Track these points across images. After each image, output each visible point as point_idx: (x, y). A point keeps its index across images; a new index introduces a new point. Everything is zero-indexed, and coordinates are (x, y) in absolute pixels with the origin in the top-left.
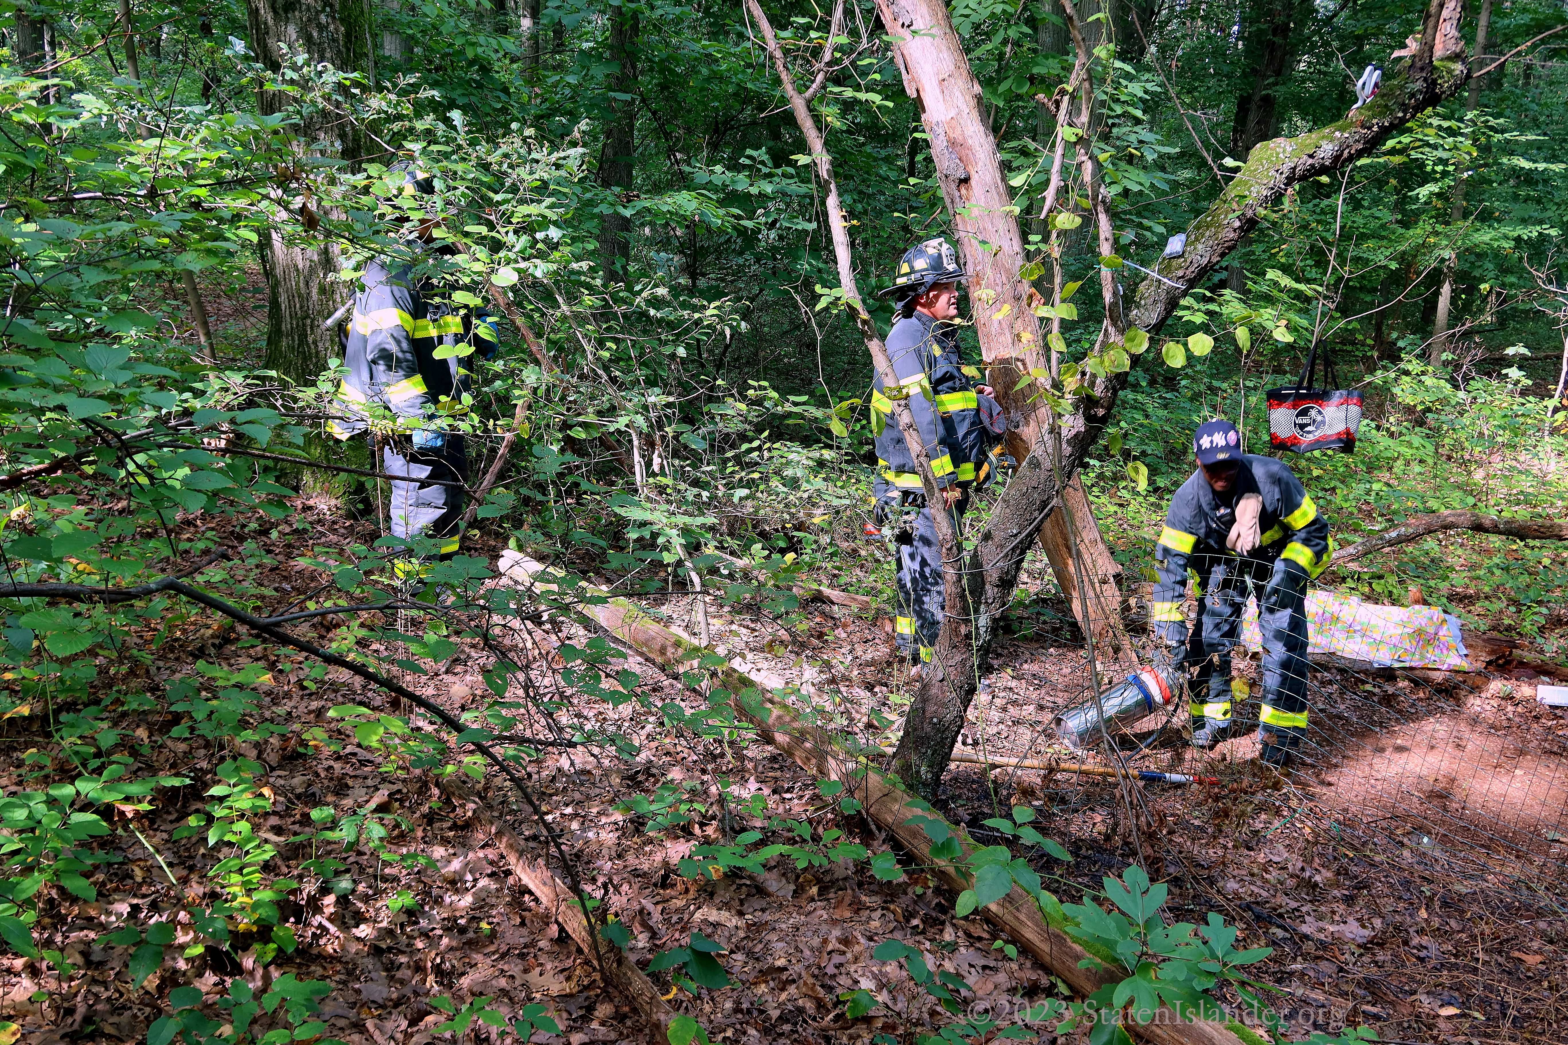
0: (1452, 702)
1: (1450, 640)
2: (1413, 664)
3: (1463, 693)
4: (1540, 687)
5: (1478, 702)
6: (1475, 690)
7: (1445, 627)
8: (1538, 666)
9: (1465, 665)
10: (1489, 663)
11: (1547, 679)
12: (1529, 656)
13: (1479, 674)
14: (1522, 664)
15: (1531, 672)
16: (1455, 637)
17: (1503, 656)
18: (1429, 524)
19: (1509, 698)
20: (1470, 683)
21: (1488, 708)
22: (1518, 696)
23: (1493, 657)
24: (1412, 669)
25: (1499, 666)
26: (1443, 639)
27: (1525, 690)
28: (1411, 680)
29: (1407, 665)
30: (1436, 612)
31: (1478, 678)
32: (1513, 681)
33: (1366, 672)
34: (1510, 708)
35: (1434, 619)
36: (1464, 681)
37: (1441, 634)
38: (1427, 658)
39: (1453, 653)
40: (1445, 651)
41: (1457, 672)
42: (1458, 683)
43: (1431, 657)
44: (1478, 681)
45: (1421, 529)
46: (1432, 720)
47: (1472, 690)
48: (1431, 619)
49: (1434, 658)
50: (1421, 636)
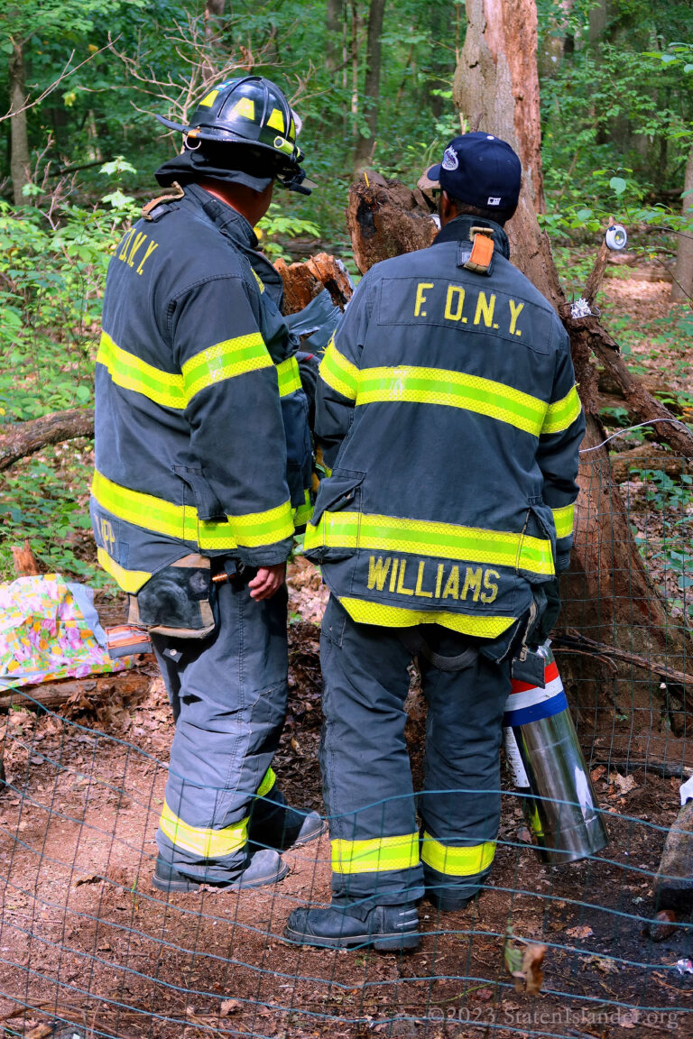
0: (98, 729)
1: (83, 625)
2: (30, 679)
3: (114, 709)
5: (137, 719)
6: (132, 701)
7: (71, 604)
9: (109, 661)
13: (133, 671)
16: (89, 617)
18: (29, 439)
20: (121, 690)
24: (29, 688)
26: (71, 625)
28: (32, 707)
29: (21, 682)
30: (54, 584)
31: (134, 678)
35: (54, 595)
36: (113, 690)
37: (66, 617)
38: (51, 663)
39: (90, 644)
40: (77, 644)
41: (100, 676)
42: (104, 695)
43: (57, 658)
44: (133, 683)
45: (16, 450)
46: (71, 769)
47: (126, 702)
48: (49, 594)
49: (61, 660)
50: (38, 627)
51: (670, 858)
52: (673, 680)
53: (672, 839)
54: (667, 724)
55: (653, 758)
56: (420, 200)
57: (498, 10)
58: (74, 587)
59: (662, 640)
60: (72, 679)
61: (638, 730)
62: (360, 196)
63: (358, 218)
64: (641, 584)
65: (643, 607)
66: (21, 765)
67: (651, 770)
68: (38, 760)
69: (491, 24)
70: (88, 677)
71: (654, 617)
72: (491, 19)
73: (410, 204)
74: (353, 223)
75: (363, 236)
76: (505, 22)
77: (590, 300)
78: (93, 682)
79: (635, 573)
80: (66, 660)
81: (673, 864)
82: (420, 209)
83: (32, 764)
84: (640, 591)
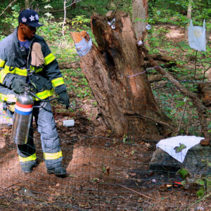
4: (64, 121)
8: (64, 114)
11: (66, 118)
14: (58, 114)
15: (61, 116)
51: (153, 159)
52: (159, 123)
54: (159, 133)
55: (154, 139)
56: (106, 19)
61: (152, 134)
62: (93, 18)
64: (154, 102)
71: (156, 110)
75: (93, 26)
77: (142, 41)
79: (152, 100)
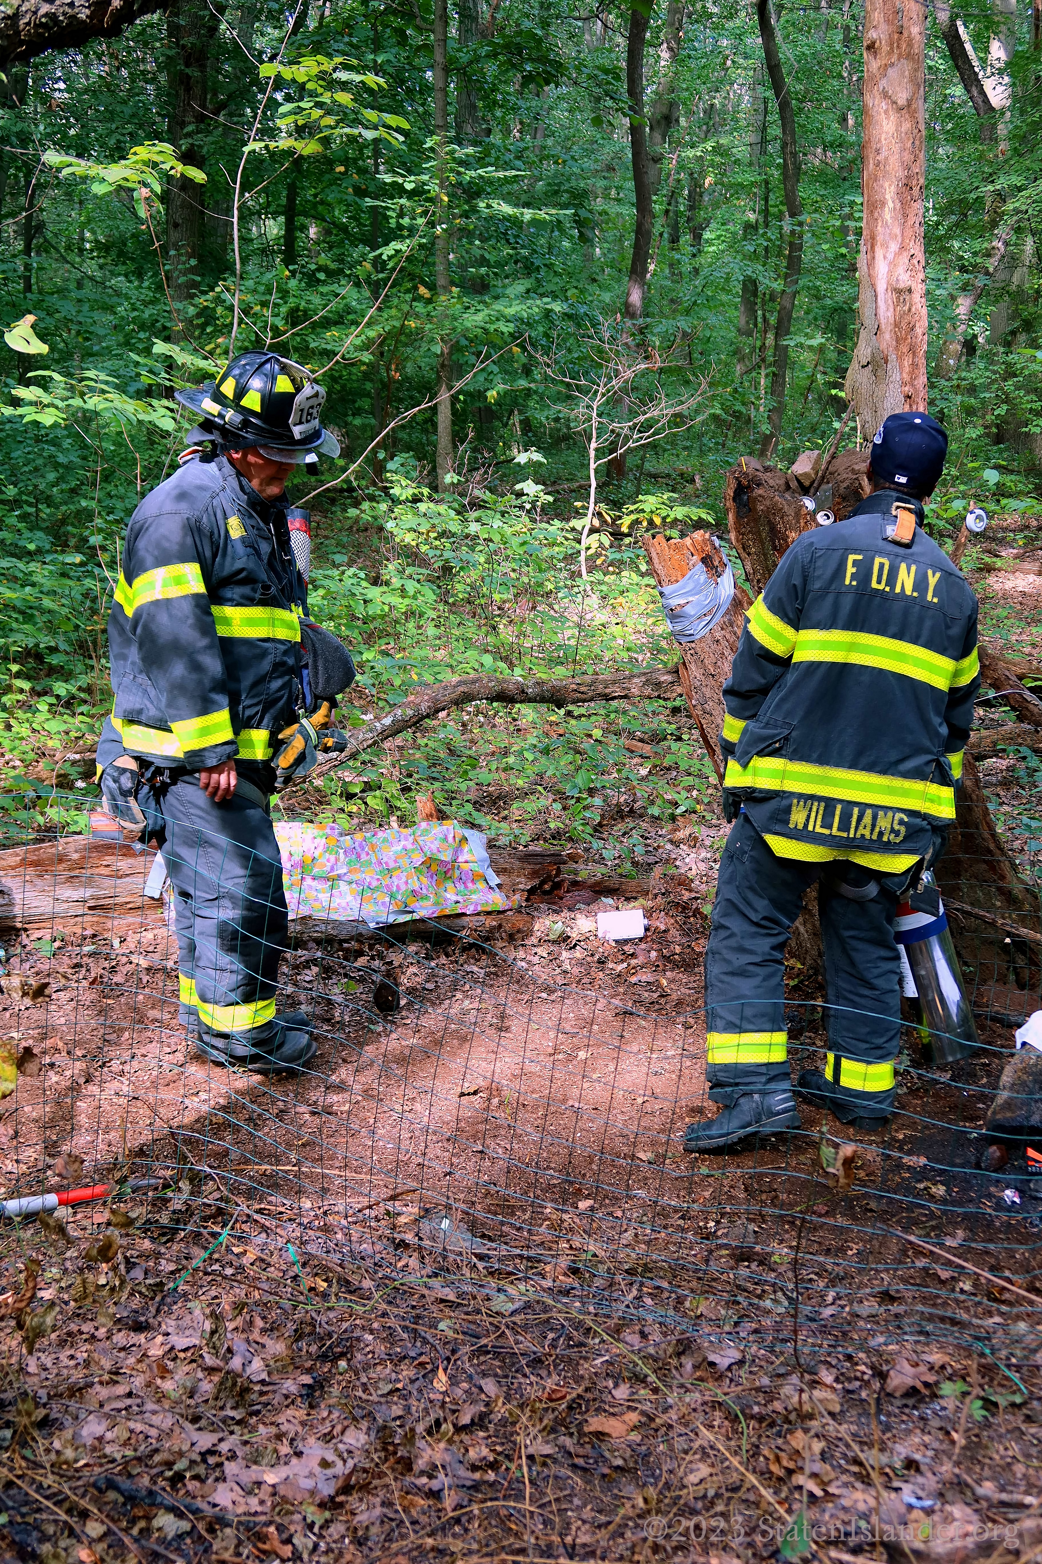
0: (485, 960)
1: (475, 867)
2: (426, 913)
3: (500, 944)
4: (600, 915)
5: (521, 954)
6: (517, 937)
7: (466, 848)
8: (598, 883)
9: (498, 900)
10: (531, 892)
11: (609, 901)
12: (586, 872)
13: (519, 910)
14: (575, 884)
15: (586, 894)
16: (482, 861)
17: (548, 878)
18: (435, 700)
19: (564, 939)
20: (507, 927)
21: (536, 960)
22: (574, 935)
23: (536, 882)
24: (424, 920)
25: (546, 893)
26: (465, 867)
27: (583, 924)
28: (426, 938)
29: (417, 915)
30: (451, 828)
31: (520, 917)
32: (565, 913)
33: (359, 938)
34: (565, 955)
35: (450, 839)
36: (500, 926)
37: (460, 859)
38: (446, 899)
39: (481, 885)
40: (470, 885)
41: (489, 913)
42: (492, 930)
43: (451, 896)
44: (519, 922)
45: (424, 708)
46: (459, 995)
47: (511, 938)
48: (446, 838)
49: (454, 898)
50: (434, 867)
51: (1003, 1096)
52: (1018, 936)
53: (1007, 1077)
54: (1012, 977)
55: (997, 1007)
56: (794, 484)
57: (890, 314)
58: (468, 833)
59: (1011, 899)
60: (464, 914)
61: (984, 981)
62: (737, 479)
63: (734, 499)
64: (992, 846)
65: (993, 866)
66: (415, 989)
67: (994, 1019)
68: (430, 986)
69: (883, 326)
70: (478, 914)
71: (1003, 877)
72: (883, 321)
73: (783, 487)
74: (730, 504)
75: (738, 517)
76: (896, 325)
78: (482, 918)
79: (986, 835)
80: (459, 898)
81: (1006, 1102)
82: (794, 492)
83: (424, 989)
84: (990, 852)
